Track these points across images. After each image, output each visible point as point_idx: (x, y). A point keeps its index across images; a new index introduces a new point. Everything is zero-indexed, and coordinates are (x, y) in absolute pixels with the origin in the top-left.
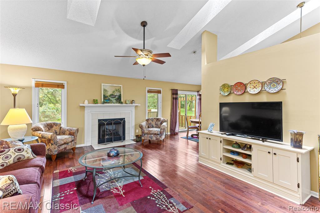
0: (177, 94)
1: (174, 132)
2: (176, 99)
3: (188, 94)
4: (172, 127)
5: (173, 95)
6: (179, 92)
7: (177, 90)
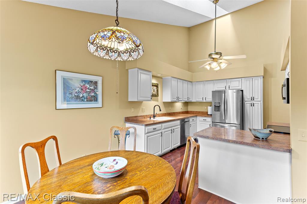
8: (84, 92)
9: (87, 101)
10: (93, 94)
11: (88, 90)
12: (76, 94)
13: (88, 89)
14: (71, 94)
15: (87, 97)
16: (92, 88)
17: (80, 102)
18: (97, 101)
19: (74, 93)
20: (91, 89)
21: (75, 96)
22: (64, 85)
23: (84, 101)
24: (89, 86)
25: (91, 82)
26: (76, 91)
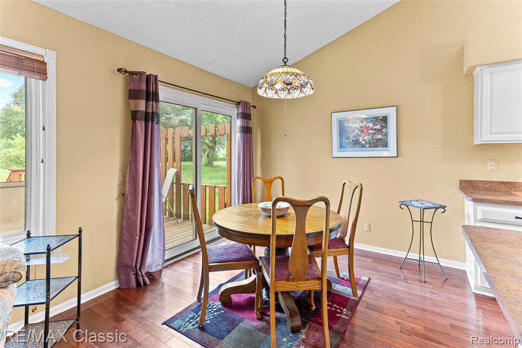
0: (152, 96)
1: (136, 275)
2: (150, 118)
3: (203, 107)
4: (125, 253)
5: (132, 102)
6: (163, 92)
7: (151, 80)
8: (365, 135)
9: (370, 147)
10: (379, 137)
11: (371, 132)
12: (354, 139)
13: (371, 129)
14: (348, 138)
15: (369, 141)
16: (378, 127)
17: (359, 149)
18: (387, 146)
19: (351, 137)
20: (375, 129)
21: (353, 140)
22: (339, 129)
23: (365, 147)
24: (372, 126)
25: (376, 118)
26: (354, 134)
